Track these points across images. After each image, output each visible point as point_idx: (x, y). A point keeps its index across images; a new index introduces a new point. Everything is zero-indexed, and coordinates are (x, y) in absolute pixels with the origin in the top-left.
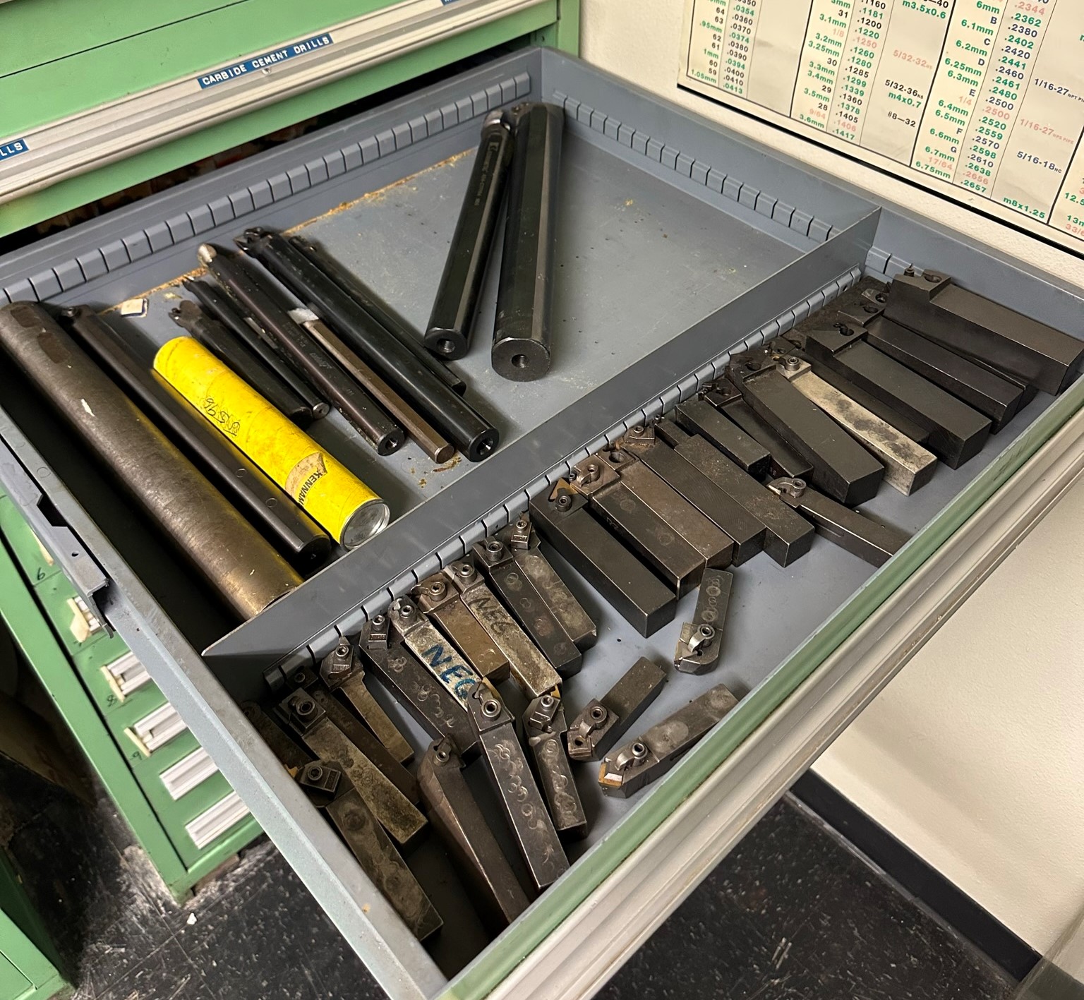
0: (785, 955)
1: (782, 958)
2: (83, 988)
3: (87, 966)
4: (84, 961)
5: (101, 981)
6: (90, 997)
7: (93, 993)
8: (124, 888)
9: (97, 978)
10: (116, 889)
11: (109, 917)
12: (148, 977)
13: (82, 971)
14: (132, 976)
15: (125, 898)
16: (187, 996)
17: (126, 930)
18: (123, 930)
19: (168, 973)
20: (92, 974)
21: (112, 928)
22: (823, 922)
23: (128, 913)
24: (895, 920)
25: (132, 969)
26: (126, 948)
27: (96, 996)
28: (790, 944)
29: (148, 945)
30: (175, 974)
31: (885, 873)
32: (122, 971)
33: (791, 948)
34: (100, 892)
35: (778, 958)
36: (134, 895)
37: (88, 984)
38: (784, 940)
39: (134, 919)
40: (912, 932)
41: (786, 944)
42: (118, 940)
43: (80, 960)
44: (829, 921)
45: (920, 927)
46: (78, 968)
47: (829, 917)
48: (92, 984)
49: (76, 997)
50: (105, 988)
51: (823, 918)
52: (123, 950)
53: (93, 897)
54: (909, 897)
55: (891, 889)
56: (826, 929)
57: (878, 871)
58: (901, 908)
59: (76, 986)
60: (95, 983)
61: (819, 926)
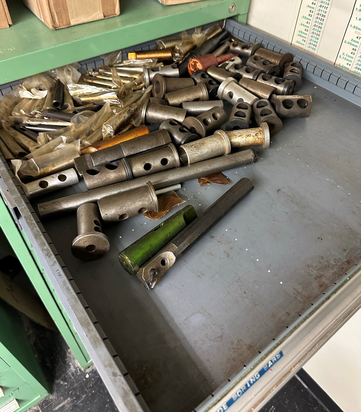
2: (54, 394)
3: (55, 388)
4: (54, 385)
5: (59, 393)
6: (56, 397)
7: (57, 396)
8: (67, 363)
9: (58, 392)
10: (65, 362)
11: (63, 372)
12: (73, 393)
13: (53, 389)
14: (68, 393)
15: (68, 366)
16: (85, 401)
17: (67, 377)
18: (66, 377)
19: (79, 393)
20: (56, 391)
21: (63, 376)
23: (68, 371)
24: (310, 404)
25: (68, 390)
26: (67, 383)
27: (57, 397)
28: (275, 408)
29: (74, 383)
30: (82, 394)
32: (66, 390)
33: (275, 410)
34: (60, 363)
36: (70, 365)
37: (55, 393)
38: (273, 407)
39: (70, 373)
40: (315, 409)
41: (273, 408)
42: (65, 380)
43: (53, 385)
44: (288, 402)
45: (318, 408)
46: (52, 388)
47: (288, 401)
48: (56, 393)
49: (51, 397)
50: (60, 395)
51: (286, 401)
52: (66, 383)
53: (58, 365)
54: (315, 397)
55: (309, 393)
56: (287, 404)
57: (306, 386)
58: (312, 400)
59: (51, 394)
60: (57, 393)
61: (285, 403)
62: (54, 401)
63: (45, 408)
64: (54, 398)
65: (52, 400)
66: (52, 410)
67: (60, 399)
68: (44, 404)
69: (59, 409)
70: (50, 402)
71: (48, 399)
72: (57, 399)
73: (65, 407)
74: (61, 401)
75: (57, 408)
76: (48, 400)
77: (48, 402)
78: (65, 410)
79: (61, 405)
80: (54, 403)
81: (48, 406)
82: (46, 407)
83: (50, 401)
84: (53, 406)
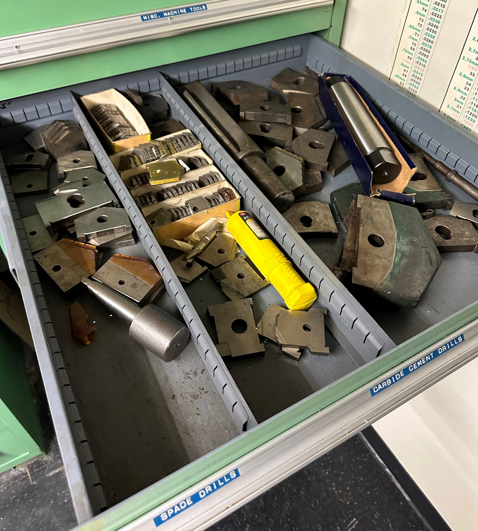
0: (354, 527)
1: (352, 528)
2: (49, 455)
3: (53, 446)
4: (53, 443)
6: (51, 459)
7: (53, 458)
9: (56, 452)
13: (51, 447)
20: (54, 450)
22: (375, 516)
24: (410, 524)
27: (54, 460)
28: (357, 522)
31: (410, 500)
33: (357, 524)
35: (350, 527)
38: (355, 519)
41: (355, 521)
43: (51, 443)
44: (379, 516)
46: (49, 446)
47: (379, 514)
48: (53, 454)
49: (46, 458)
51: (376, 514)
54: (420, 515)
55: (412, 509)
56: (376, 519)
57: (408, 498)
58: (415, 519)
59: (47, 453)
60: (55, 455)
61: (373, 517)
62: (49, 463)
63: (35, 472)
64: (50, 460)
65: (46, 462)
66: (44, 475)
67: (57, 462)
68: (35, 466)
69: (53, 475)
70: (43, 465)
71: (41, 460)
72: (53, 461)
73: (61, 475)
74: (58, 466)
75: (51, 474)
76: (40, 462)
77: (41, 463)
78: (62, 477)
79: (57, 471)
80: (48, 467)
81: (40, 469)
82: (37, 470)
83: (44, 463)
84: (46, 470)
